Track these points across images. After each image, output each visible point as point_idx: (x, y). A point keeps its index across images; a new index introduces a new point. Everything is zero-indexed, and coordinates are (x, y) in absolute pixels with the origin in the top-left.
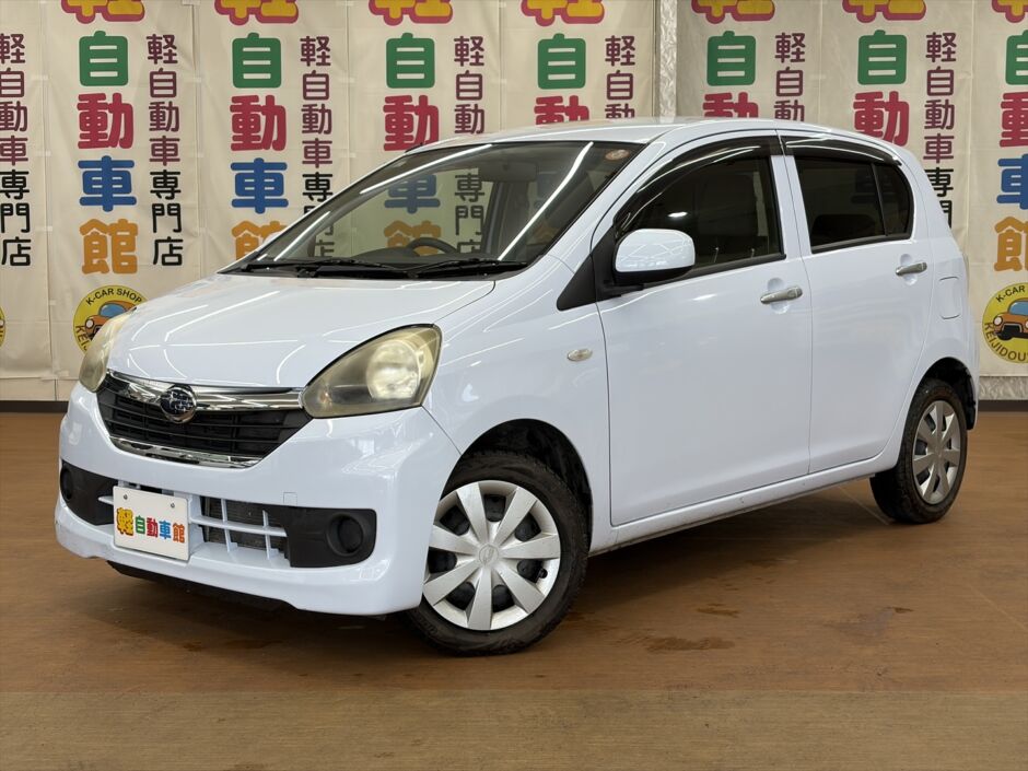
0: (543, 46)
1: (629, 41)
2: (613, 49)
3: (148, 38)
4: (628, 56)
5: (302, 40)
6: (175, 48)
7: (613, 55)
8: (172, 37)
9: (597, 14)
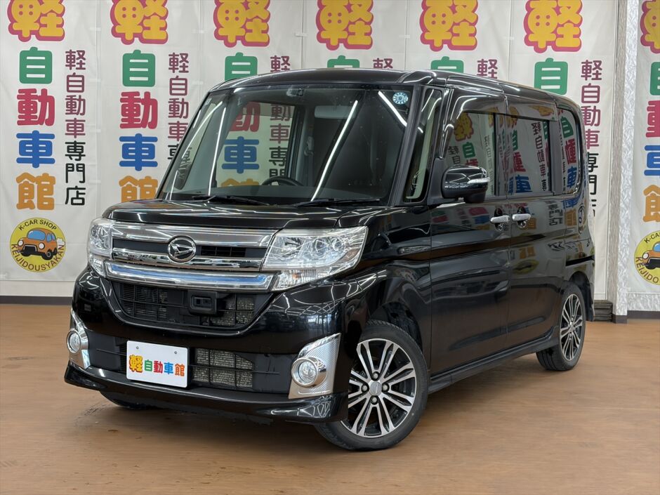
0: (539, 66)
1: (598, 64)
2: (586, 69)
3: (271, 58)
4: (597, 74)
5: (374, 61)
6: (289, 65)
7: (586, 73)
8: (288, 58)
9: (576, 45)
